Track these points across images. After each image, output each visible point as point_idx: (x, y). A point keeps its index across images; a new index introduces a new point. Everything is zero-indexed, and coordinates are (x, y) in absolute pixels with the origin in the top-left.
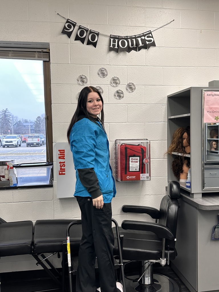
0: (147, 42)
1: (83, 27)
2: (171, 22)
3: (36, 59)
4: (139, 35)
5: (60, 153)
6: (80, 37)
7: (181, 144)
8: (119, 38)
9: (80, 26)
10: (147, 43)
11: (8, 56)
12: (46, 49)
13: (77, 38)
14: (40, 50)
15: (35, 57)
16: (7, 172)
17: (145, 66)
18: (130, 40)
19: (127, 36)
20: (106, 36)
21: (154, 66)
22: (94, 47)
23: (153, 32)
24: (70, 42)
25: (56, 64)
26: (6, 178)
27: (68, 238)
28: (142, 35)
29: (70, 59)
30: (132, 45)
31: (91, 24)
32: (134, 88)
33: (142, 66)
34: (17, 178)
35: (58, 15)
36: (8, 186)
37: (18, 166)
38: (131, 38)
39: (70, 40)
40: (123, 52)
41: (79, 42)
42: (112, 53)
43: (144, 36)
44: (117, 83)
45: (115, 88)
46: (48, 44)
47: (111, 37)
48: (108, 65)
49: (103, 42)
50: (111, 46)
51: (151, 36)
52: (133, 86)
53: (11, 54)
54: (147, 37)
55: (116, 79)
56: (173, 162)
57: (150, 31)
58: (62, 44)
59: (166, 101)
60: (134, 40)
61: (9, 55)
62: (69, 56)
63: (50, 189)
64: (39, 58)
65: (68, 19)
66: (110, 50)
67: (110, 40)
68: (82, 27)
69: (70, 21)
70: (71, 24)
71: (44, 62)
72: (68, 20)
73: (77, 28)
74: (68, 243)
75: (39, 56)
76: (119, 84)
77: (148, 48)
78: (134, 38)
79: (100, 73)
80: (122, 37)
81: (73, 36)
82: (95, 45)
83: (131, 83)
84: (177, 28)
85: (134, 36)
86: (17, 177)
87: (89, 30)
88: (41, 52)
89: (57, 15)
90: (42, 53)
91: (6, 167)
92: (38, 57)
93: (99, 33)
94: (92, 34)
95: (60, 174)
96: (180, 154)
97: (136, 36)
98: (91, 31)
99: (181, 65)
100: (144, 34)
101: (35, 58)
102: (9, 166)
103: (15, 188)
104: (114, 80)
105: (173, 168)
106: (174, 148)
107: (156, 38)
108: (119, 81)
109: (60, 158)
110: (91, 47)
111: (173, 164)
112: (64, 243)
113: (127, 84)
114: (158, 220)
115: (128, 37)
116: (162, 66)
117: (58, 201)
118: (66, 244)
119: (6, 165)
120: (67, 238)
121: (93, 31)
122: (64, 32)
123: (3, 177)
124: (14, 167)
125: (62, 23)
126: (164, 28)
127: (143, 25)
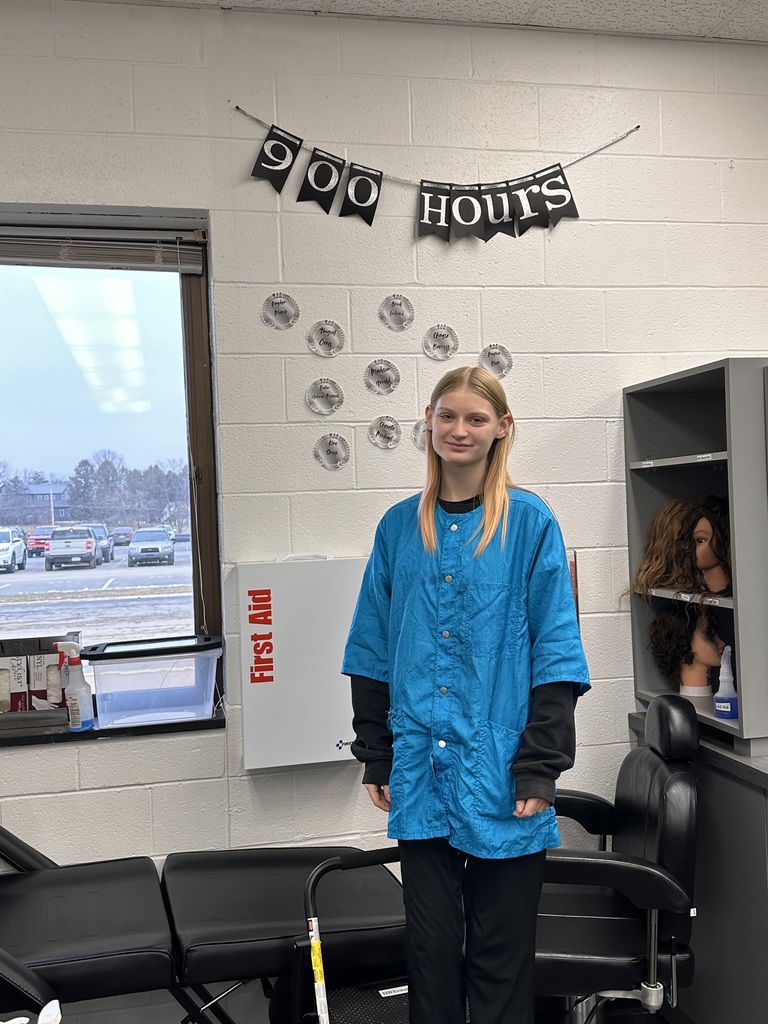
0: (547, 202)
1: (326, 156)
2: (627, 134)
3: (159, 265)
4: (520, 181)
5: (252, 604)
6: (316, 188)
7: (687, 561)
8: (452, 192)
9: (315, 149)
10: (550, 206)
11: (56, 256)
12: (192, 230)
13: (305, 194)
14: (171, 236)
15: (152, 260)
16: (54, 677)
17: (541, 286)
18: (489, 196)
19: (479, 185)
20: (405, 184)
21: (573, 287)
22: (364, 225)
23: (568, 168)
24: (281, 206)
25: (234, 285)
26: (54, 697)
27: (314, 922)
28: (532, 178)
29: (283, 265)
30: (498, 213)
31: (352, 144)
32: (507, 363)
33: (532, 286)
34: (94, 697)
35: (238, 113)
36: (61, 730)
37: (95, 655)
38: (494, 190)
39: (281, 200)
40: (465, 239)
41: (311, 207)
42: (429, 245)
43: (539, 182)
44: (446, 348)
45: (442, 364)
46: (204, 215)
47: (423, 189)
48: (416, 284)
49: (396, 207)
50: (426, 220)
51: (563, 183)
52: (502, 358)
53: (66, 250)
54: (550, 187)
55: (444, 332)
56: (655, 622)
57: (559, 165)
58: (253, 214)
59: (618, 407)
60: (504, 197)
61: (61, 253)
62: (280, 255)
63: (214, 735)
64: (166, 265)
65: (273, 126)
66: (423, 231)
67: (421, 200)
68: (323, 154)
69: (279, 132)
70: (284, 143)
71: (185, 276)
72: (275, 130)
73: (303, 157)
74: (316, 943)
75: (166, 255)
76: (455, 349)
77: (551, 225)
78: (502, 191)
79: (386, 314)
80: (462, 189)
81: (292, 185)
82: (368, 216)
83: (496, 346)
84: (650, 153)
85: (504, 185)
86: (93, 693)
87: (348, 163)
88: (175, 243)
89: (233, 112)
90: (178, 246)
91: (53, 658)
92: (165, 261)
93: (381, 173)
94: (358, 178)
95: (254, 680)
96: (686, 597)
97: (510, 184)
98: (354, 167)
99: (665, 283)
100: (538, 176)
101: (154, 265)
102: (67, 654)
103: (90, 735)
104: (436, 336)
105: (656, 647)
106: (656, 573)
107: (581, 188)
108: (455, 340)
109: (253, 619)
110: (355, 223)
111: (657, 631)
112: (300, 944)
113: (481, 350)
114: (609, 838)
115: (483, 188)
116: (601, 287)
117: (246, 778)
118: (309, 948)
119: (54, 650)
120: (308, 922)
121: (362, 169)
122: (259, 173)
123: (42, 695)
124: (83, 657)
125: (253, 139)
126: (604, 156)
127: (534, 145)
